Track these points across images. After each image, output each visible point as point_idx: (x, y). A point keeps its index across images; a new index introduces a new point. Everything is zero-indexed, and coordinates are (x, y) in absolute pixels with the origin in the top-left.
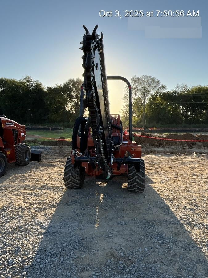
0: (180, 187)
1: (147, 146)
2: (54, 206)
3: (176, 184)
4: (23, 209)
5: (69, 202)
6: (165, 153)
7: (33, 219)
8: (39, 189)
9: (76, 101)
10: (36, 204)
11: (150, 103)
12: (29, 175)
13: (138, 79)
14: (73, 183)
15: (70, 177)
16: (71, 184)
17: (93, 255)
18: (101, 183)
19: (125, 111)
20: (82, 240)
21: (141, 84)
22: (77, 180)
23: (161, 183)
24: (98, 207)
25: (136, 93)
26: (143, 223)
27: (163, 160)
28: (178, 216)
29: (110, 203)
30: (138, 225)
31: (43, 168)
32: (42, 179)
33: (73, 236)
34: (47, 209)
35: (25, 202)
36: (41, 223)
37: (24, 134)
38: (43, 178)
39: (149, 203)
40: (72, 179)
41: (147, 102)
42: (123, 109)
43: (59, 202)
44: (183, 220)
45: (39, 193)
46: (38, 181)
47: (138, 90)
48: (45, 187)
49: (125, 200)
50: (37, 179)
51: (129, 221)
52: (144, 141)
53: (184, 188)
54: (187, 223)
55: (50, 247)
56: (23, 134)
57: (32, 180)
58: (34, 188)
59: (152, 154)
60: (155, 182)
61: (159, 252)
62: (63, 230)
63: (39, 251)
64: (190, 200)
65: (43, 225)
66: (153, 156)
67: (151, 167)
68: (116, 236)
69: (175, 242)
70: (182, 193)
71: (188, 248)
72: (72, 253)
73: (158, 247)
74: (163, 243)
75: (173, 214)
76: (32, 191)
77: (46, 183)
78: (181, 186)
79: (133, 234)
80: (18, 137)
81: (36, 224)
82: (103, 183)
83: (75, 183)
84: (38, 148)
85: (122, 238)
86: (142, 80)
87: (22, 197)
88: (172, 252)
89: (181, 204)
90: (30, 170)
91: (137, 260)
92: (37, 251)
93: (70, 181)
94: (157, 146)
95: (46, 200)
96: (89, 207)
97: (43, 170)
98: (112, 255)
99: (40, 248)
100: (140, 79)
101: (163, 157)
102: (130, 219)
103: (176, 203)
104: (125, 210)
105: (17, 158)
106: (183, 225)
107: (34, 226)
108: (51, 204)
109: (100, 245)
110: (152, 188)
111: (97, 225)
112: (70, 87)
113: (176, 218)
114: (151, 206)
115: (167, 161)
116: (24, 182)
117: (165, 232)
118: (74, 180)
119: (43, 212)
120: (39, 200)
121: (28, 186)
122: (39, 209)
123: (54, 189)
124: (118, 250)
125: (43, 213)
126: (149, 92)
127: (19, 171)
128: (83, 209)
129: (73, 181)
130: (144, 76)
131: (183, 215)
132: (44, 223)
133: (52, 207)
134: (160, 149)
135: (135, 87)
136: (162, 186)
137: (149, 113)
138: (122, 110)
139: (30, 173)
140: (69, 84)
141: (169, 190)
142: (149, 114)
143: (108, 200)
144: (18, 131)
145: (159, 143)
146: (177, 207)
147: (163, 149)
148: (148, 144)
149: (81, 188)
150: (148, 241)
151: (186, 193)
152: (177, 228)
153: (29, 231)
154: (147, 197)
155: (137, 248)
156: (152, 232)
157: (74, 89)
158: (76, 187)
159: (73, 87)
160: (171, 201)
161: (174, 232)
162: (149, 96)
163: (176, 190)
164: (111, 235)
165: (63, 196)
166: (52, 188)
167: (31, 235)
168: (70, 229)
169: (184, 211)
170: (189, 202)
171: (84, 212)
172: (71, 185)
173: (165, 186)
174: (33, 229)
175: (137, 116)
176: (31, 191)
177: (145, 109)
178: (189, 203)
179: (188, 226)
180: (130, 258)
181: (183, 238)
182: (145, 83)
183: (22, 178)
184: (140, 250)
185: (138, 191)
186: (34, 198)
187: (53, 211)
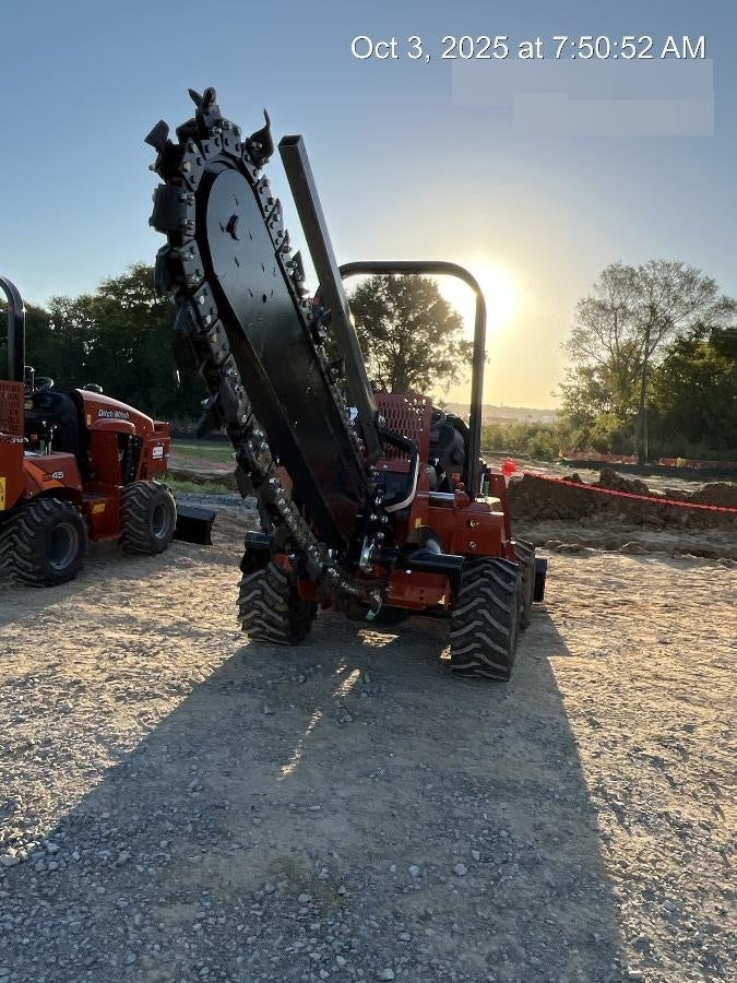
0: (657, 677)
1: (614, 524)
2: (179, 691)
3: (648, 664)
4: (82, 689)
5: (236, 682)
6: (675, 554)
7: (98, 722)
8: (163, 631)
9: (398, 351)
10: (128, 677)
11: (672, 363)
12: (151, 587)
13: (628, 276)
14: (265, 625)
15: (257, 602)
16: (260, 626)
17: (224, 861)
18: (375, 636)
19: (574, 390)
20: (217, 807)
21: (639, 290)
22: (279, 613)
23: (594, 658)
24: (321, 710)
25: (619, 325)
26: (449, 785)
27: (657, 577)
28: (591, 780)
29: (369, 703)
30: (429, 787)
31: (208, 568)
32: (182, 604)
33: (194, 790)
34: (155, 696)
35: (98, 668)
36: (116, 738)
37: (165, 451)
38: (188, 599)
39: (509, 721)
40: (261, 611)
41: (658, 359)
42: (566, 384)
43: (204, 679)
44: (604, 793)
45: (153, 646)
46: (170, 606)
47: (626, 314)
48: (183, 630)
49: (425, 700)
50: (171, 599)
51: (403, 769)
52: (605, 505)
53: (673, 685)
54: (614, 808)
55: (106, 815)
56: (158, 452)
57: (152, 603)
58: (147, 627)
59: (622, 553)
60: (572, 650)
61: (456, 887)
62: (170, 769)
63: (68, 820)
64: (672, 729)
65: (120, 745)
66: (625, 561)
67: (593, 597)
68: (336, 811)
69: (531, 865)
70: (655, 700)
71: (570, 891)
72: (164, 843)
73: (461, 869)
74: (486, 860)
75: (580, 767)
76: (135, 637)
77: (193, 614)
78: (664, 676)
79: (393, 815)
80: (142, 459)
81: (100, 739)
82: (380, 636)
83: (271, 622)
84: (223, 502)
85: (350, 820)
86: (645, 279)
87: (97, 650)
88: (501, 896)
89: (626, 738)
90: (165, 570)
91: (363, 899)
92: (62, 821)
93: (256, 616)
94: (653, 526)
95: (168, 668)
96: (292, 706)
97: (205, 574)
98: (289, 869)
99: (77, 812)
100: (636, 275)
101: (663, 567)
102: (412, 764)
103: (612, 731)
104: (406, 732)
105: (127, 527)
106: (597, 812)
107: (91, 743)
108: (174, 682)
109: (265, 834)
110: (549, 670)
111: (287, 770)
112: (378, 298)
113: (581, 784)
114: (511, 731)
115: (669, 583)
116: (127, 605)
117: (514, 825)
118: (269, 615)
119: (139, 705)
120: (143, 668)
121: (131, 619)
122: (129, 694)
123: (209, 636)
124: (314, 858)
125: (138, 707)
126: (667, 324)
127: (129, 568)
128: (267, 710)
129: (264, 616)
130: (655, 265)
131: (614, 778)
132: (125, 739)
133: (172, 694)
134: (664, 537)
135: (616, 306)
136: (591, 667)
137: (664, 400)
138: (564, 387)
139: (159, 578)
140: (376, 290)
141: (610, 684)
142: (665, 408)
143: (365, 692)
144: (142, 441)
145: (664, 515)
146: (606, 745)
147: (674, 539)
148: (622, 516)
149: (294, 644)
150: (436, 845)
151: (670, 704)
152: (565, 817)
153: (70, 757)
154: (510, 700)
155: (385, 862)
156: (465, 820)
157: (390, 305)
158: (276, 636)
159: (389, 299)
160: (593, 723)
161: (550, 828)
162: (669, 339)
163: (636, 689)
164: (318, 807)
165: (226, 662)
166: (203, 635)
167: (69, 770)
168: (194, 767)
169: (625, 762)
170: (665, 733)
171: (267, 723)
172: (258, 629)
173: (604, 669)
174: (84, 753)
175: (617, 412)
176: (132, 636)
177: (650, 388)
178: (659, 739)
179: (614, 817)
180: (342, 890)
181: (570, 854)
182: (657, 290)
183: (124, 594)
184: (393, 868)
185: (484, 673)
186: (131, 659)
187: (168, 706)
